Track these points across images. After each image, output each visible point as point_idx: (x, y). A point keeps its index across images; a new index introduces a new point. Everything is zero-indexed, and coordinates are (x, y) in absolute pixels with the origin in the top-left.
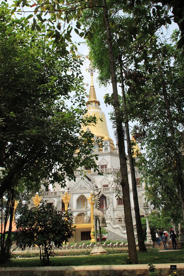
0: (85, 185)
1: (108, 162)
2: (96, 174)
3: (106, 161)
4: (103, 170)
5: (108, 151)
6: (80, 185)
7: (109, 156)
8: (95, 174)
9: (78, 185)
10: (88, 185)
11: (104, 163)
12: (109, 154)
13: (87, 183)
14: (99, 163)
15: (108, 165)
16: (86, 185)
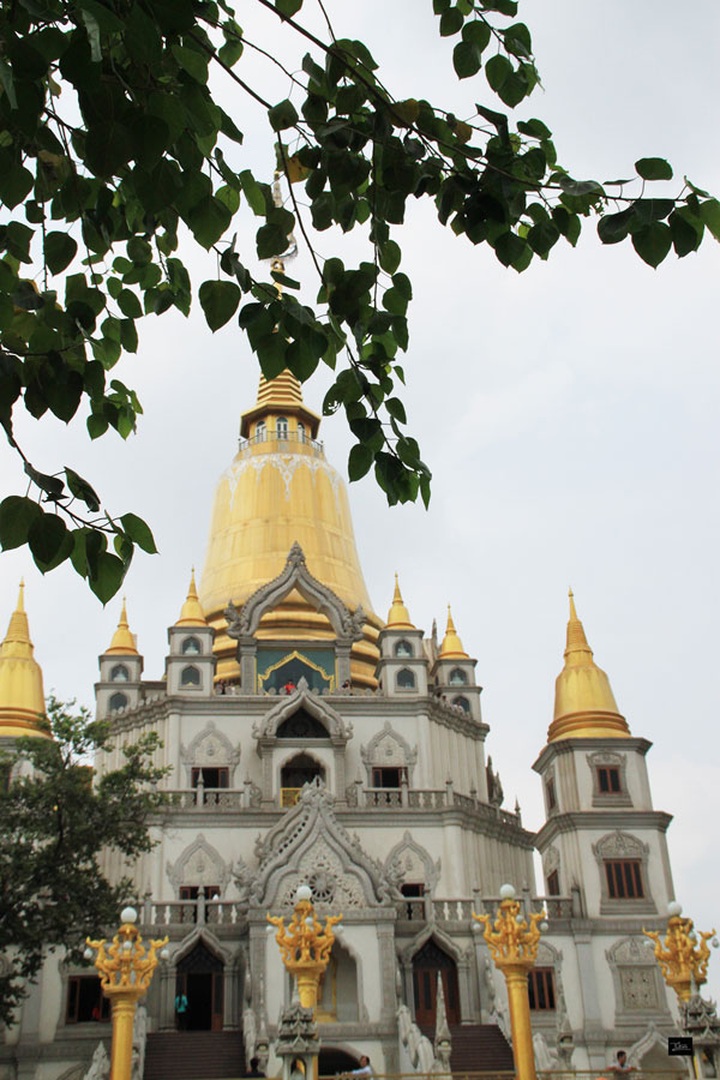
0: (340, 874)
1: (416, 754)
2: (356, 814)
3: (403, 745)
4: (400, 793)
5: (417, 692)
6: (310, 872)
7: (423, 720)
8: (351, 814)
9: (296, 872)
10: (359, 877)
11: (389, 753)
12: (425, 706)
13: (351, 860)
14: (363, 754)
15: (417, 767)
16: (347, 871)
